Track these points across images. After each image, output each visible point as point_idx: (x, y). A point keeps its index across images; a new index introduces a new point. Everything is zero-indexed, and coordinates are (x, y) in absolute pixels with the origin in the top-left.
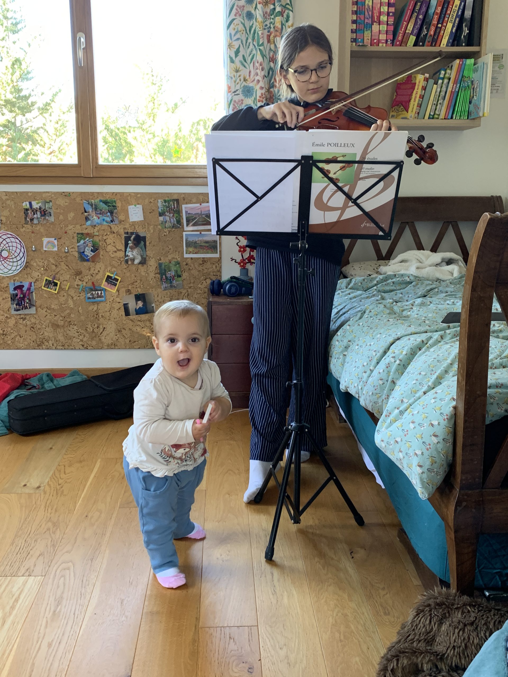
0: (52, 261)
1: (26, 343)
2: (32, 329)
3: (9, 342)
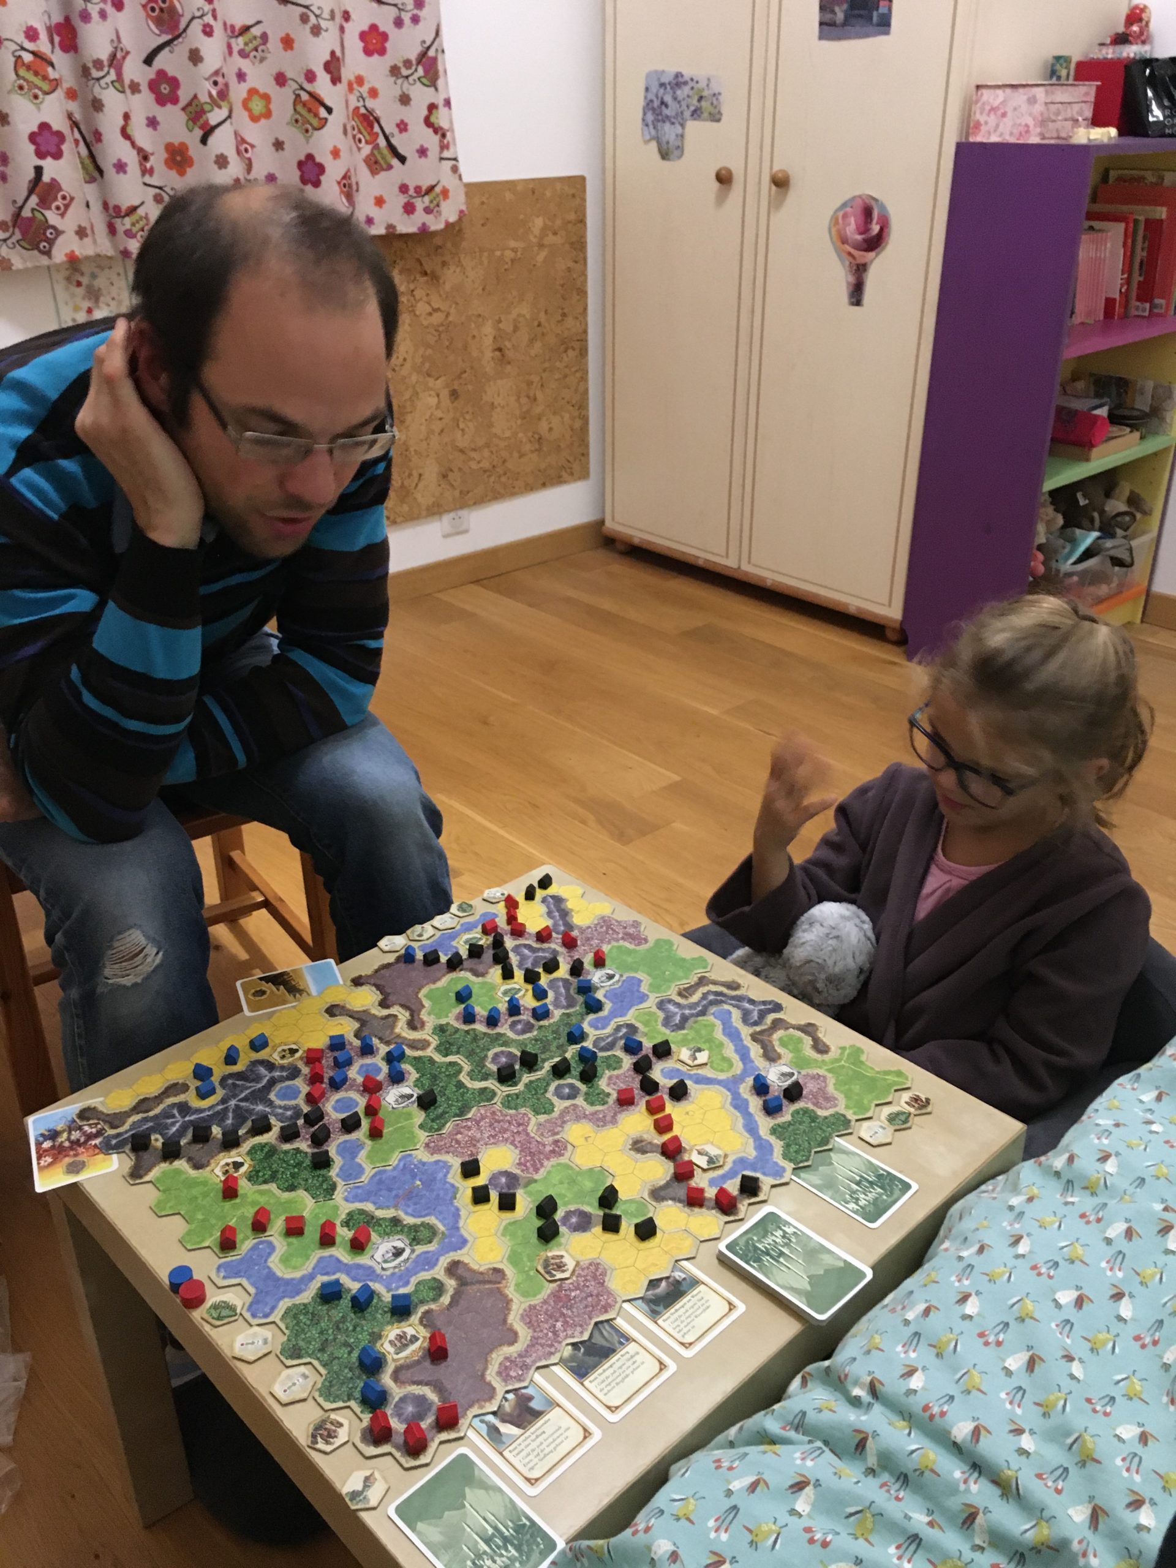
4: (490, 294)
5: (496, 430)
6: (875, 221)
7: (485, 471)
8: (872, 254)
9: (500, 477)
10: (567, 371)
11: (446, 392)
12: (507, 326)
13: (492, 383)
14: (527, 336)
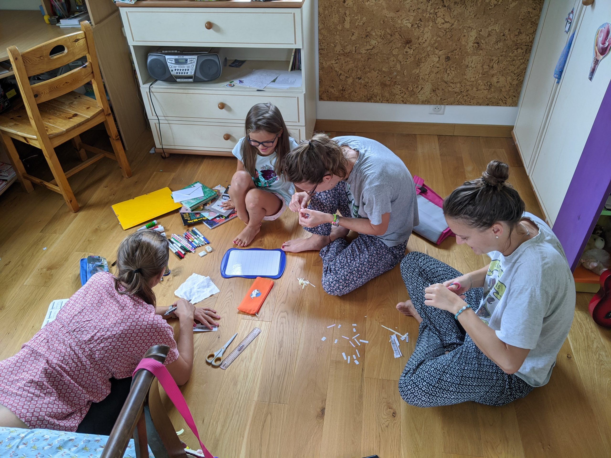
0: (388, 31)
1: (359, 97)
2: (365, 87)
3: (346, 96)
4: (478, 18)
5: (468, 77)
7: (456, 93)
9: (464, 96)
10: (515, 58)
11: (444, 56)
12: (484, 33)
13: (469, 57)
14: (495, 40)
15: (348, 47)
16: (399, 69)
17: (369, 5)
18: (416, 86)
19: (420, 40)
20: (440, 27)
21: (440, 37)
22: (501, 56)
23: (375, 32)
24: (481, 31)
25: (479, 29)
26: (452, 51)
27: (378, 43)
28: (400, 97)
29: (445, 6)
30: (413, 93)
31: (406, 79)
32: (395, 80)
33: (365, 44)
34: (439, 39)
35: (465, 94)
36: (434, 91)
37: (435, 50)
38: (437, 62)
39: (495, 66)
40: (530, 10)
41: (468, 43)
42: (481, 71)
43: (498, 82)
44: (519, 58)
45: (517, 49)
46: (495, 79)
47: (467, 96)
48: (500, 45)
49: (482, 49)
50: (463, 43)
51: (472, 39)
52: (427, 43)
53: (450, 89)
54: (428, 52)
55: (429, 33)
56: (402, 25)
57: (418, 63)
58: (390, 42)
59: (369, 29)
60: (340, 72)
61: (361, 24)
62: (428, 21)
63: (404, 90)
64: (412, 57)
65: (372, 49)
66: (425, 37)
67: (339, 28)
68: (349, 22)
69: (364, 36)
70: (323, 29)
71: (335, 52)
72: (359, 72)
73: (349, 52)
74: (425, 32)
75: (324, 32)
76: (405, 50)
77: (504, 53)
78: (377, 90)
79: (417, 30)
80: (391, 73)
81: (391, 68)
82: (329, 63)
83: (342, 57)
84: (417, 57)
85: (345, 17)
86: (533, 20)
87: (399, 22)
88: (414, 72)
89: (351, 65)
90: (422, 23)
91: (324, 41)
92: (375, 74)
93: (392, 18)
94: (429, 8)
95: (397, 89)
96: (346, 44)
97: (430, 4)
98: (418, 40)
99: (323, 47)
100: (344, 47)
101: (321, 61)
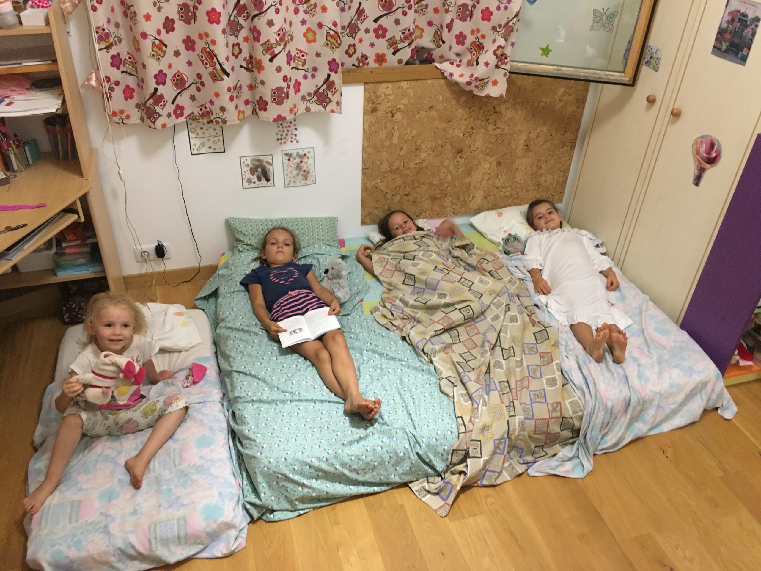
0: (439, 142)
2: (414, 203)
4: (527, 121)
5: (518, 180)
6: (714, 151)
7: (507, 197)
8: (709, 166)
9: (514, 200)
10: (561, 156)
11: (495, 162)
12: (533, 135)
13: (519, 160)
14: (543, 140)
15: (395, 163)
16: (450, 181)
17: (419, 117)
18: (467, 195)
19: (472, 148)
20: (491, 133)
21: (491, 143)
22: (549, 155)
23: (425, 145)
24: (530, 133)
25: (529, 132)
26: (503, 156)
27: (429, 155)
28: (451, 209)
29: (496, 112)
30: (464, 203)
31: (457, 190)
32: (445, 193)
33: (414, 158)
34: (490, 145)
35: (515, 197)
36: (485, 198)
37: (487, 156)
38: (489, 169)
39: (543, 166)
40: (574, 108)
41: (518, 147)
42: (530, 173)
43: (546, 181)
44: (565, 155)
45: (563, 147)
46: (543, 179)
47: (517, 198)
48: (548, 144)
49: (531, 151)
50: (513, 147)
51: (522, 142)
52: (478, 151)
53: (502, 194)
54: (479, 160)
55: (481, 141)
56: (454, 135)
57: (469, 172)
58: (441, 154)
59: (419, 142)
60: (385, 192)
61: (410, 137)
62: (480, 129)
63: (455, 201)
64: (464, 166)
65: (422, 162)
66: (477, 145)
67: (387, 144)
68: (397, 136)
69: (413, 150)
70: (368, 147)
71: (381, 170)
72: (408, 188)
73: (397, 169)
74: (476, 139)
75: (370, 150)
76: (456, 160)
77: (551, 152)
78: (427, 204)
79: (469, 138)
80: (441, 184)
81: (441, 180)
82: (373, 183)
83: (389, 175)
84: (468, 166)
85: (393, 132)
86: (577, 118)
87: (451, 132)
88: (465, 181)
89: (399, 182)
90: (474, 131)
91: (368, 160)
92: (425, 188)
93: (444, 130)
94: (481, 115)
95: (447, 202)
96: (394, 160)
97: (482, 111)
98: (470, 148)
99: (367, 167)
100: (391, 164)
101: (365, 182)
